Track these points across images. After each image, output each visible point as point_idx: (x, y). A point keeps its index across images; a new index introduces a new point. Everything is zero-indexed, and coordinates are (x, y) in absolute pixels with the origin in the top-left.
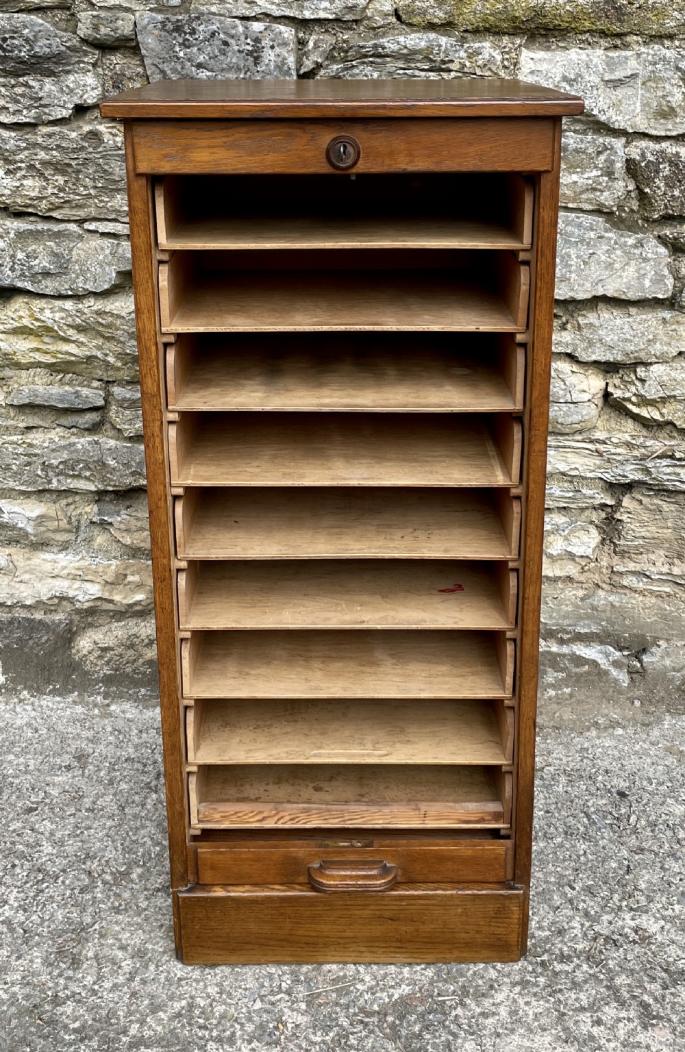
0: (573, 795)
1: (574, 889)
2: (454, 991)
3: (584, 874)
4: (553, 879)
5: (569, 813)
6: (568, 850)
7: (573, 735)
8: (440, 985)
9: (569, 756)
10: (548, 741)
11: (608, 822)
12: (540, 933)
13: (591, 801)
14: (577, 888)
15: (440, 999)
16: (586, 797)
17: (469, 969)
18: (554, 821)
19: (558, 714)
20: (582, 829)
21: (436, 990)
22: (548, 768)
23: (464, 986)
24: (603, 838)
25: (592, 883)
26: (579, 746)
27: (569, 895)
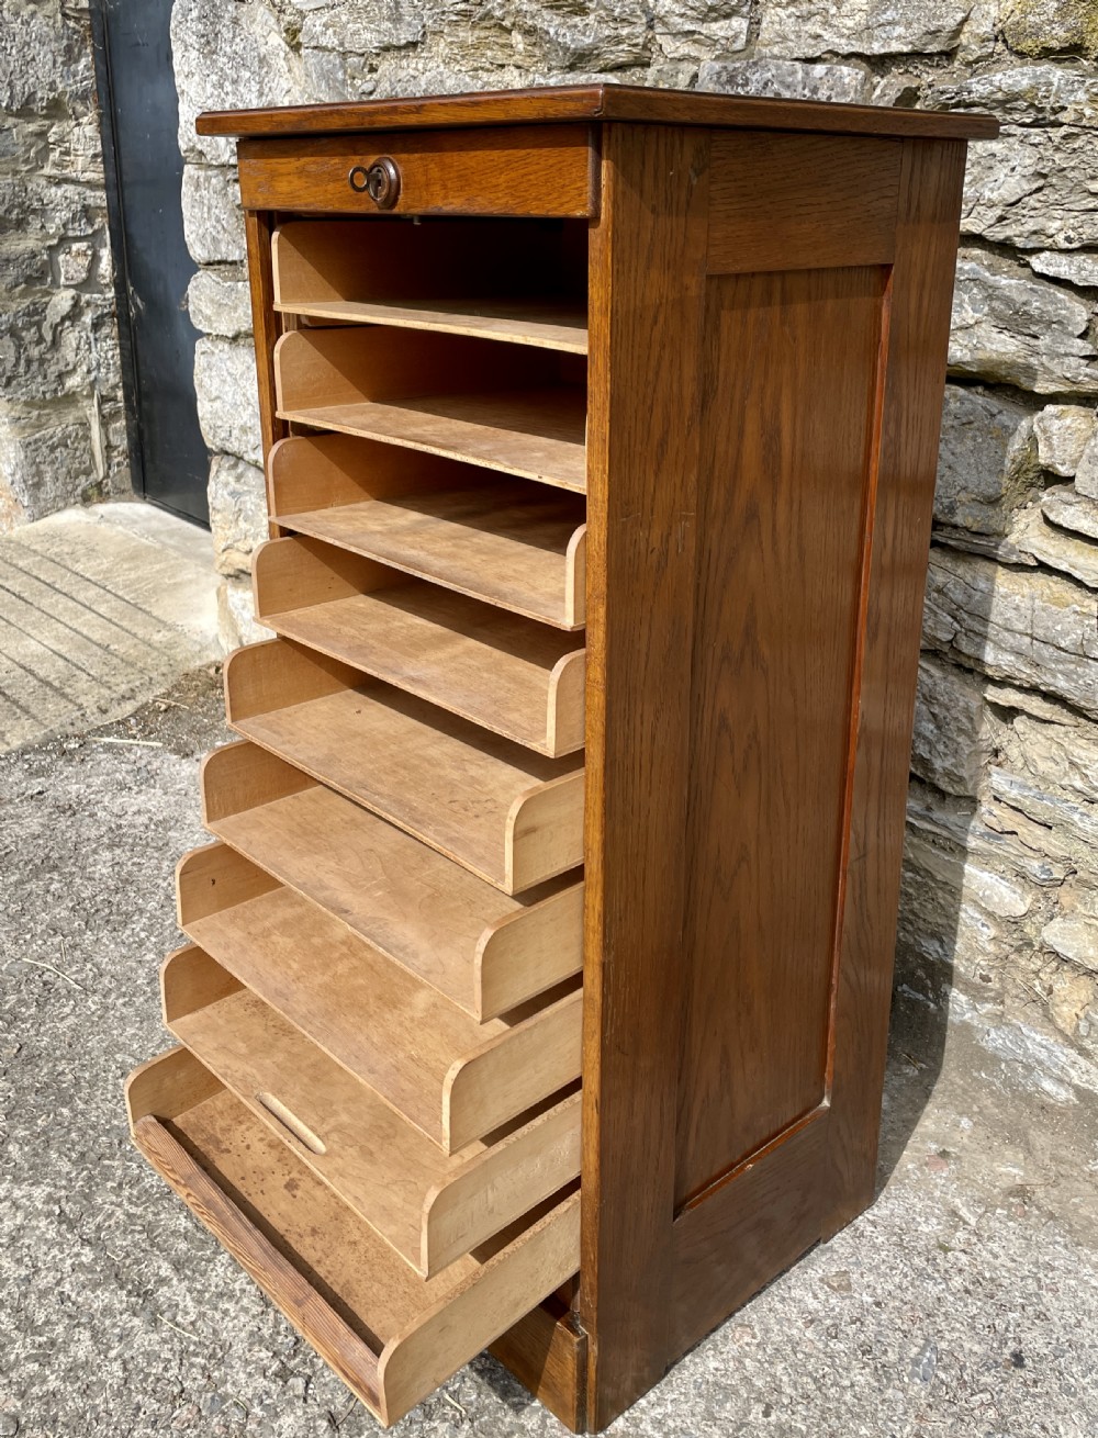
0: (943, 1310)
1: (766, 1414)
2: (471, 1404)
3: (808, 1409)
4: (759, 1383)
5: (905, 1327)
6: (833, 1365)
7: (1058, 1239)
8: (469, 1383)
9: (1014, 1261)
10: (1011, 1224)
11: (942, 1375)
12: (649, 1428)
13: (957, 1334)
14: (773, 1418)
15: (447, 1397)
16: (958, 1325)
17: (520, 1396)
18: (869, 1320)
19: (1076, 1200)
20: (892, 1357)
21: (457, 1385)
22: (960, 1255)
23: (486, 1407)
24: (903, 1390)
25: (804, 1428)
26: (1047, 1258)
27: (751, 1418)
